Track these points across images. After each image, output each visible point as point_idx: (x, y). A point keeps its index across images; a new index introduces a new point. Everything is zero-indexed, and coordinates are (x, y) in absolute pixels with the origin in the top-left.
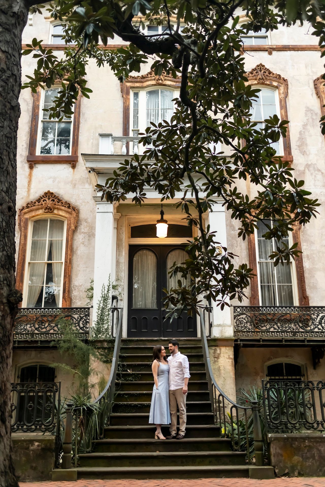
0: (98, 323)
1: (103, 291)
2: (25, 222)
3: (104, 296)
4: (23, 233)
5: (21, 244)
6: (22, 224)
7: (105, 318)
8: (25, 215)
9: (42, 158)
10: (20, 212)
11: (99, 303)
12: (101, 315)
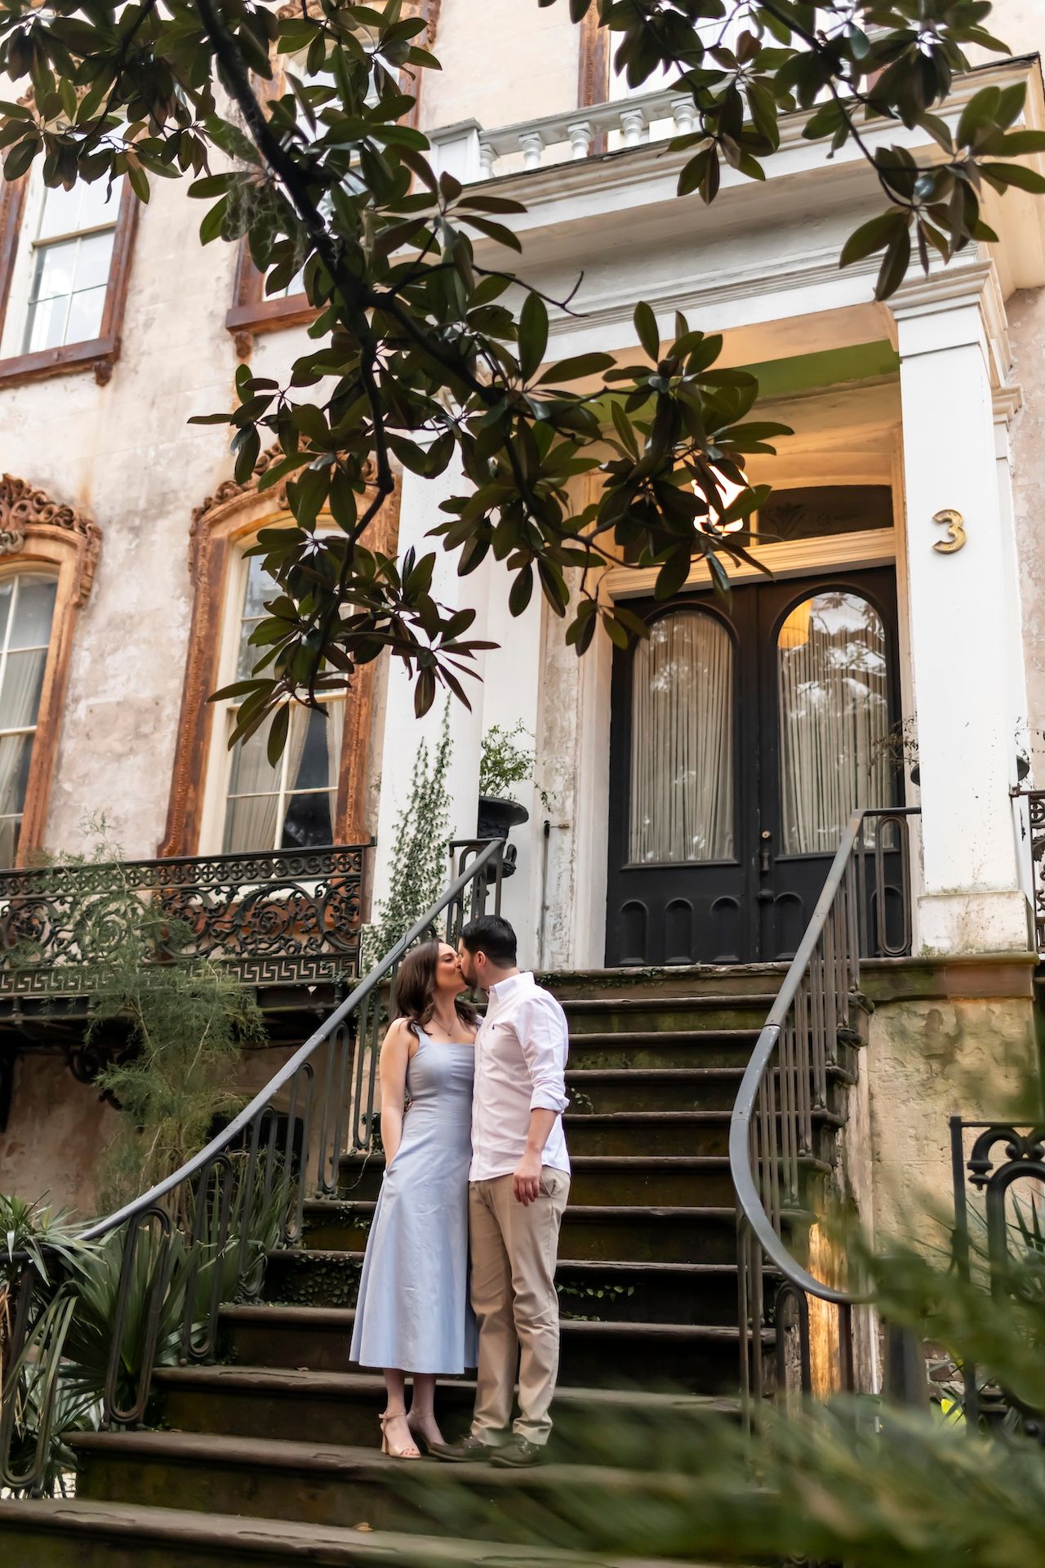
0: (395, 908)
1: (420, 770)
2: (212, 555)
3: (421, 791)
4: (202, 599)
5: (196, 640)
6: (202, 562)
7: (425, 886)
8: (214, 530)
9: (277, 309)
10: (197, 519)
11: (401, 826)
12: (409, 876)
